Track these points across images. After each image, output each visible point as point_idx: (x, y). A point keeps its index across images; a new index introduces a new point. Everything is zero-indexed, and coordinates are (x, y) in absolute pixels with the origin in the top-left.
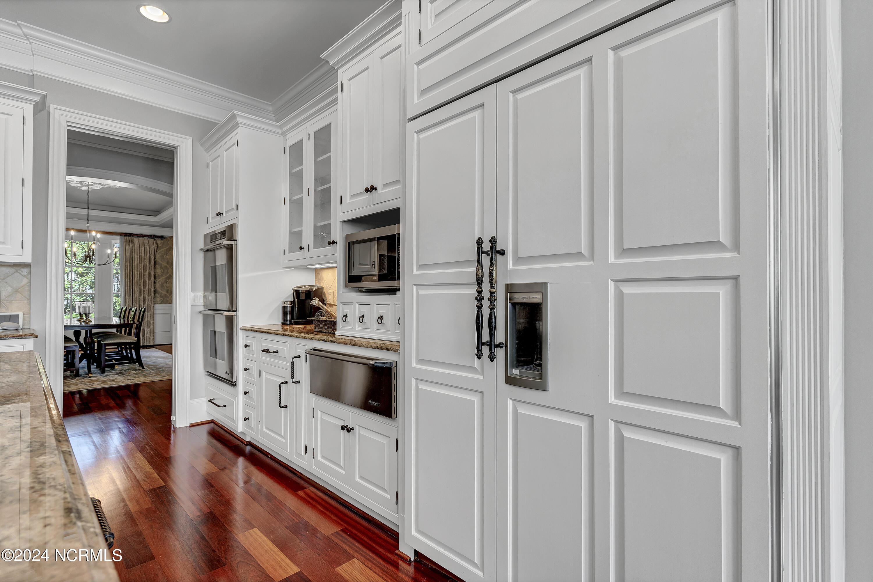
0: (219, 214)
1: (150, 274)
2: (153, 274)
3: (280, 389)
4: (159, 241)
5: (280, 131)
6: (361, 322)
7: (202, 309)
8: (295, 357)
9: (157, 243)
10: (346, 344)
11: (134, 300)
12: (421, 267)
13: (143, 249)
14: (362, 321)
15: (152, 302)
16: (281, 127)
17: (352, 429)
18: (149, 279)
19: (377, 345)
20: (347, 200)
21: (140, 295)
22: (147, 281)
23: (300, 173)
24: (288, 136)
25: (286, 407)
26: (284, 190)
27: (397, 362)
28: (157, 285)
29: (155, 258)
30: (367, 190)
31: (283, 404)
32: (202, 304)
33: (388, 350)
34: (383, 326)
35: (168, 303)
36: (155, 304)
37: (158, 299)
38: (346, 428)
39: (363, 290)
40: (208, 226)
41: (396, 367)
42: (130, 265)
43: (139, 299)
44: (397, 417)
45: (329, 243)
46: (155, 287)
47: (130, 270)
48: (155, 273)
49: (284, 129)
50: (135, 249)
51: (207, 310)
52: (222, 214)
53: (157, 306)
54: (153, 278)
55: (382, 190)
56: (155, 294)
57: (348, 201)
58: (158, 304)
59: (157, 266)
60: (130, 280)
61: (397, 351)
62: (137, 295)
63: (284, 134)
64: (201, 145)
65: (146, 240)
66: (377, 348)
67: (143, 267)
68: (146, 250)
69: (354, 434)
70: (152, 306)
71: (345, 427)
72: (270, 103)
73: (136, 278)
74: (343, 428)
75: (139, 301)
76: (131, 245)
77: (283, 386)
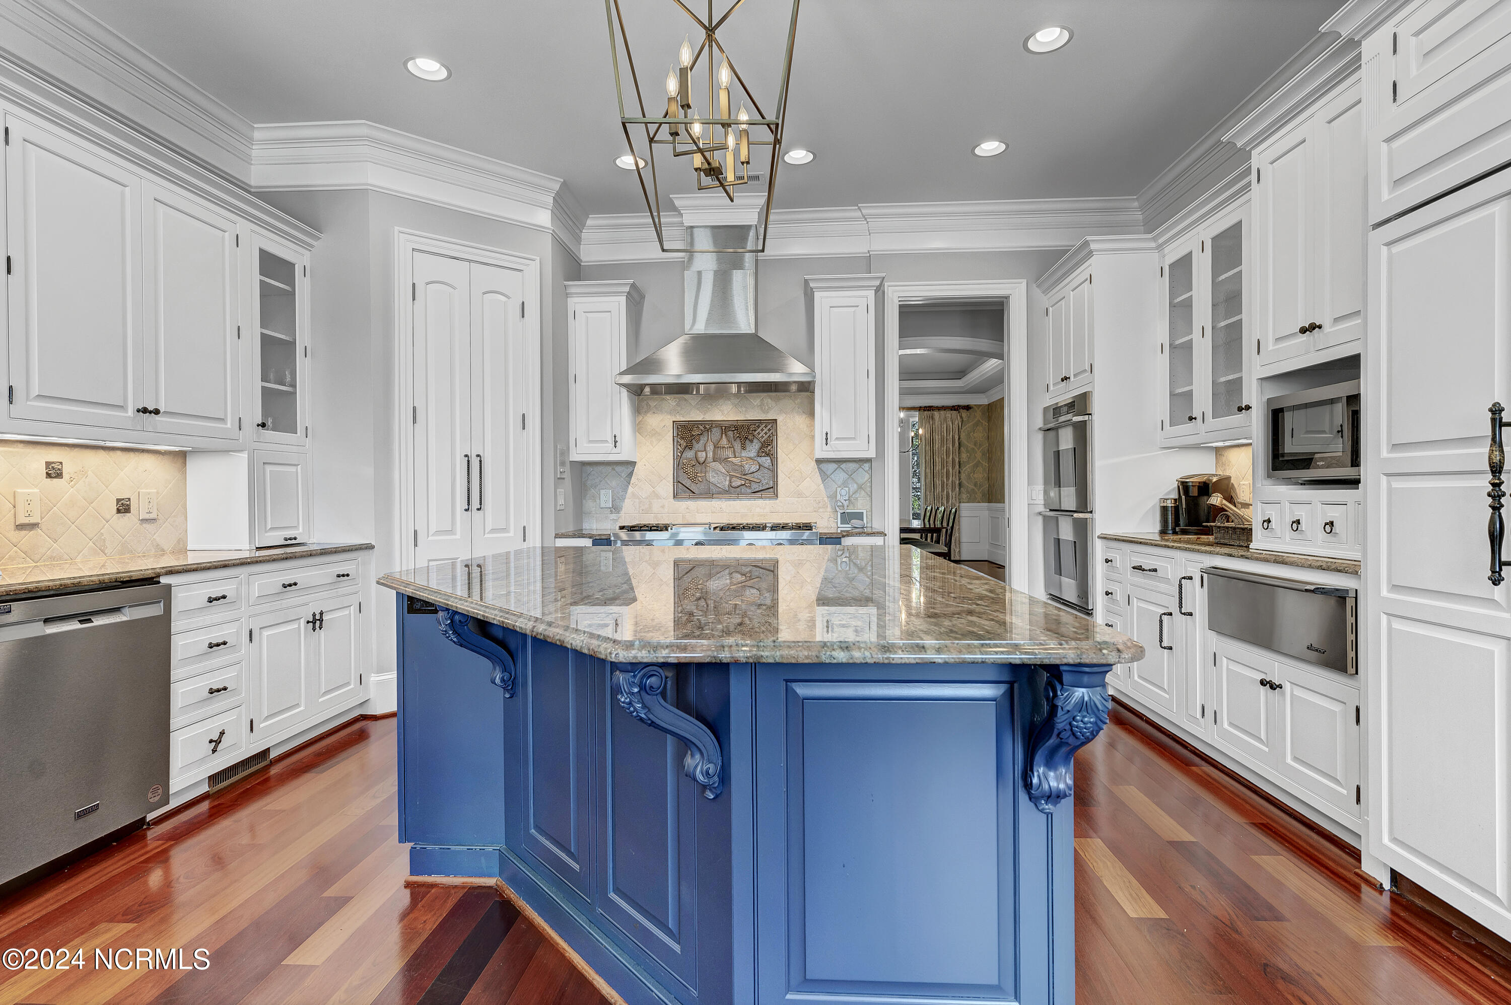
0: (1065, 379)
1: (953, 460)
2: (957, 460)
3: (1161, 621)
4: (964, 413)
5: (1153, 245)
6: (1295, 529)
7: (1041, 508)
8: (1184, 578)
9: (961, 417)
10: (1268, 561)
11: (935, 496)
12: (1395, 447)
13: (945, 426)
14: (1297, 529)
15: (957, 500)
16: (1154, 239)
17: (1280, 686)
18: (953, 468)
19: (1322, 564)
20: (1269, 346)
21: (943, 490)
22: (951, 470)
23: (1188, 305)
24: (1166, 250)
25: (1170, 648)
26: (1161, 332)
27: (1356, 590)
28: (963, 476)
29: (959, 439)
30: (1303, 330)
31: (1165, 644)
32: (1042, 502)
33: (1340, 571)
34: (1335, 537)
36: (960, 502)
37: (964, 496)
38: (1268, 685)
39: (1300, 482)
40: (1048, 396)
41: (1356, 598)
43: (942, 495)
44: (1357, 673)
45: (1240, 409)
46: (960, 479)
47: (931, 456)
48: (959, 459)
49: (1160, 241)
50: (936, 427)
51: (1048, 510)
52: (1069, 378)
53: (962, 505)
54: (957, 467)
55: (1331, 328)
56: (960, 489)
57: (1271, 348)
58: (964, 502)
59: (962, 448)
60: (931, 469)
61: (1356, 573)
62: (939, 489)
63: (1160, 247)
64: (1038, 286)
65: (948, 414)
66: (1321, 568)
67: (945, 451)
68: (948, 428)
69: (1283, 694)
70: (957, 505)
71: (1268, 682)
72: (1135, 197)
73: (938, 467)
74: (1263, 683)
75: (942, 499)
76: (931, 423)
77: (1165, 618)
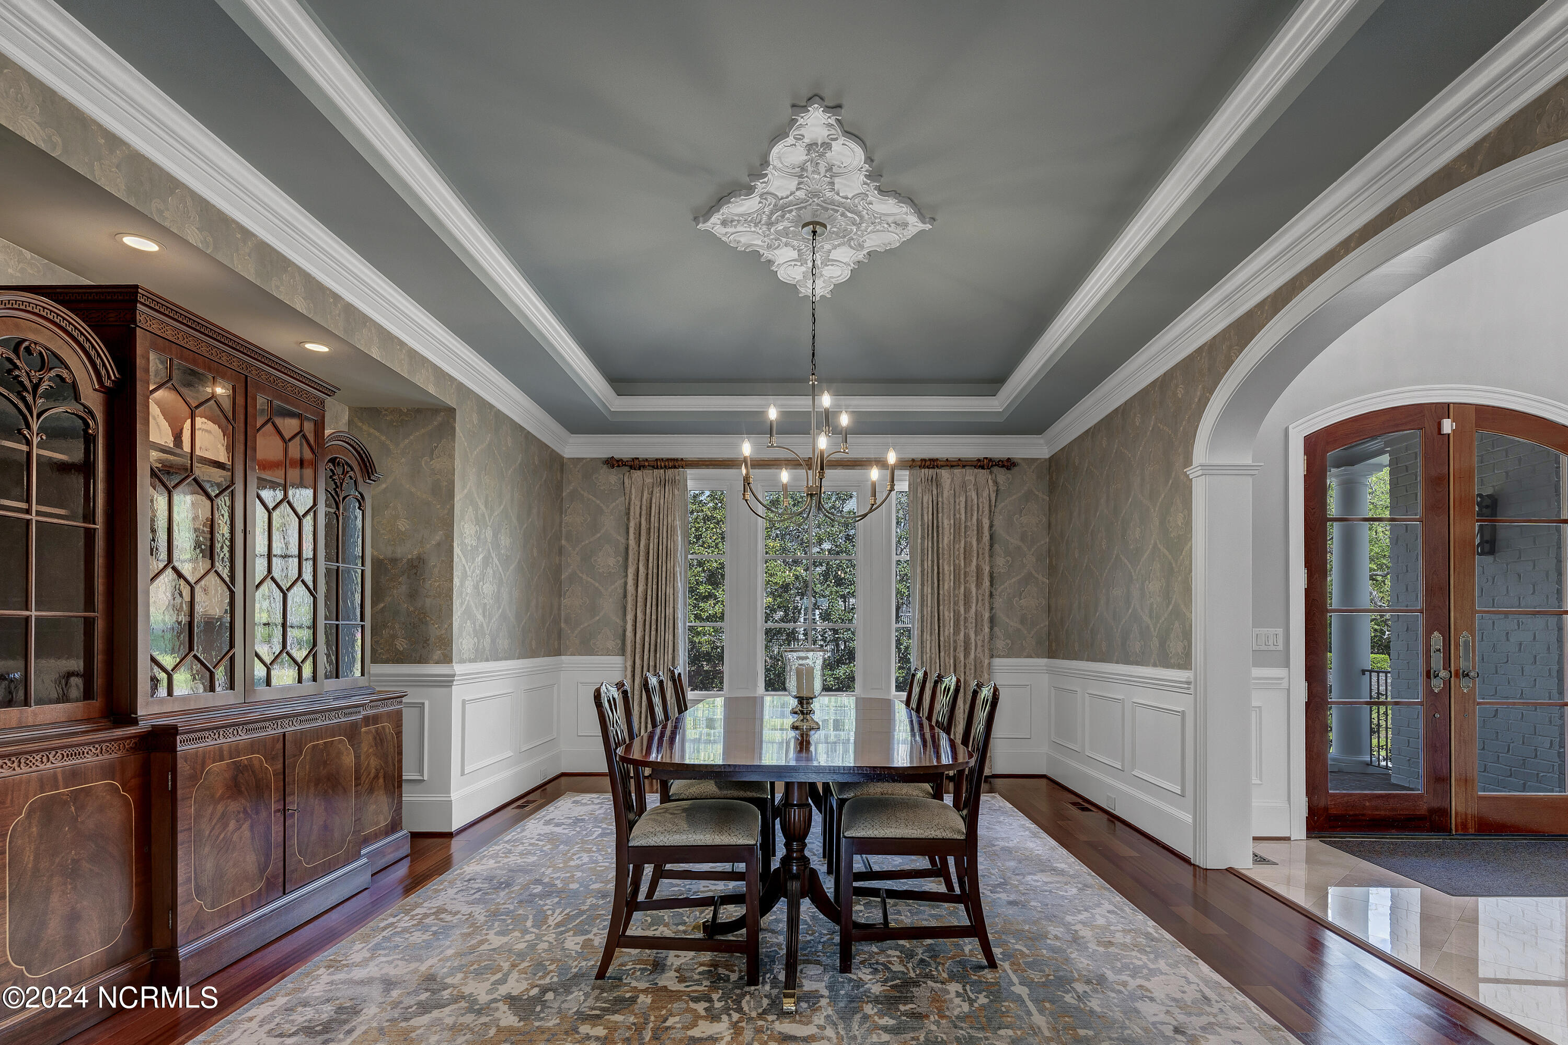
1: (979, 569)
2: (987, 569)
4: (1002, 475)
9: (996, 483)
11: (942, 644)
13: (963, 499)
15: (986, 651)
18: (979, 585)
21: (957, 631)
22: (974, 590)
28: (999, 602)
29: (991, 526)
35: (1025, 654)
36: (992, 656)
37: (1000, 644)
42: (933, 548)
43: (955, 641)
46: (992, 609)
47: (933, 562)
48: (991, 567)
50: (945, 501)
53: (997, 661)
54: (987, 583)
56: (991, 629)
58: (999, 657)
59: (996, 546)
62: (949, 630)
65: (970, 475)
67: (962, 550)
68: (969, 503)
70: (986, 661)
73: (947, 584)
75: (955, 650)
76: (935, 492)
